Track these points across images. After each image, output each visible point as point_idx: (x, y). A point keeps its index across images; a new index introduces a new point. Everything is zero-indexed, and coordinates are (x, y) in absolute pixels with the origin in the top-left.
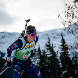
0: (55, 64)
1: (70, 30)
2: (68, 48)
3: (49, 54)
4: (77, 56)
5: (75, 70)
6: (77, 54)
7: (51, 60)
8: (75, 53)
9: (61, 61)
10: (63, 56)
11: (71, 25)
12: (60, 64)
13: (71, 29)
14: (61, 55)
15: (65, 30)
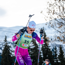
0: (37, 54)
1: (51, 25)
2: (48, 40)
3: (32, 46)
4: (56, 48)
5: (55, 60)
6: (56, 46)
7: (34, 51)
8: (55, 45)
9: (43, 52)
10: (44, 48)
11: (52, 20)
12: (42, 54)
13: (52, 23)
14: (43, 47)
15: (46, 25)
